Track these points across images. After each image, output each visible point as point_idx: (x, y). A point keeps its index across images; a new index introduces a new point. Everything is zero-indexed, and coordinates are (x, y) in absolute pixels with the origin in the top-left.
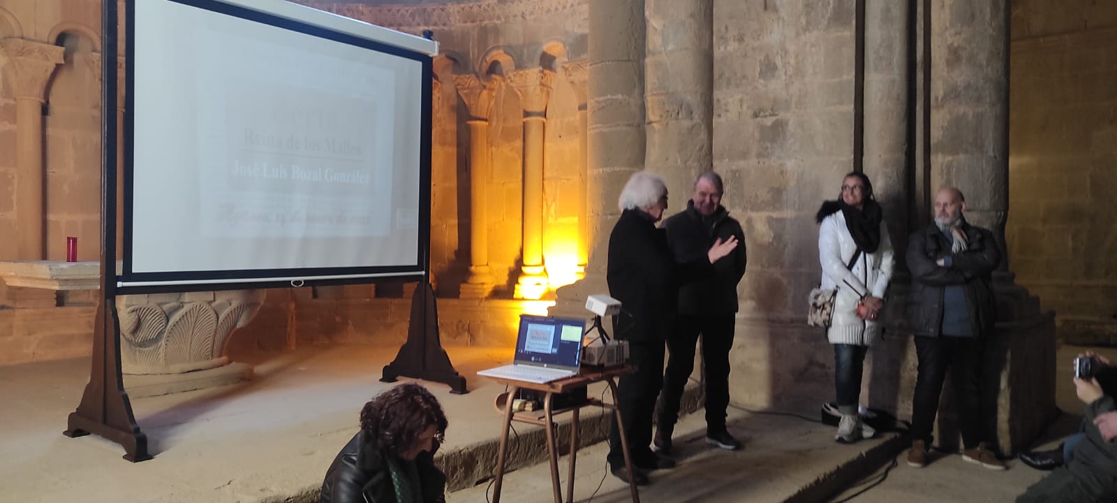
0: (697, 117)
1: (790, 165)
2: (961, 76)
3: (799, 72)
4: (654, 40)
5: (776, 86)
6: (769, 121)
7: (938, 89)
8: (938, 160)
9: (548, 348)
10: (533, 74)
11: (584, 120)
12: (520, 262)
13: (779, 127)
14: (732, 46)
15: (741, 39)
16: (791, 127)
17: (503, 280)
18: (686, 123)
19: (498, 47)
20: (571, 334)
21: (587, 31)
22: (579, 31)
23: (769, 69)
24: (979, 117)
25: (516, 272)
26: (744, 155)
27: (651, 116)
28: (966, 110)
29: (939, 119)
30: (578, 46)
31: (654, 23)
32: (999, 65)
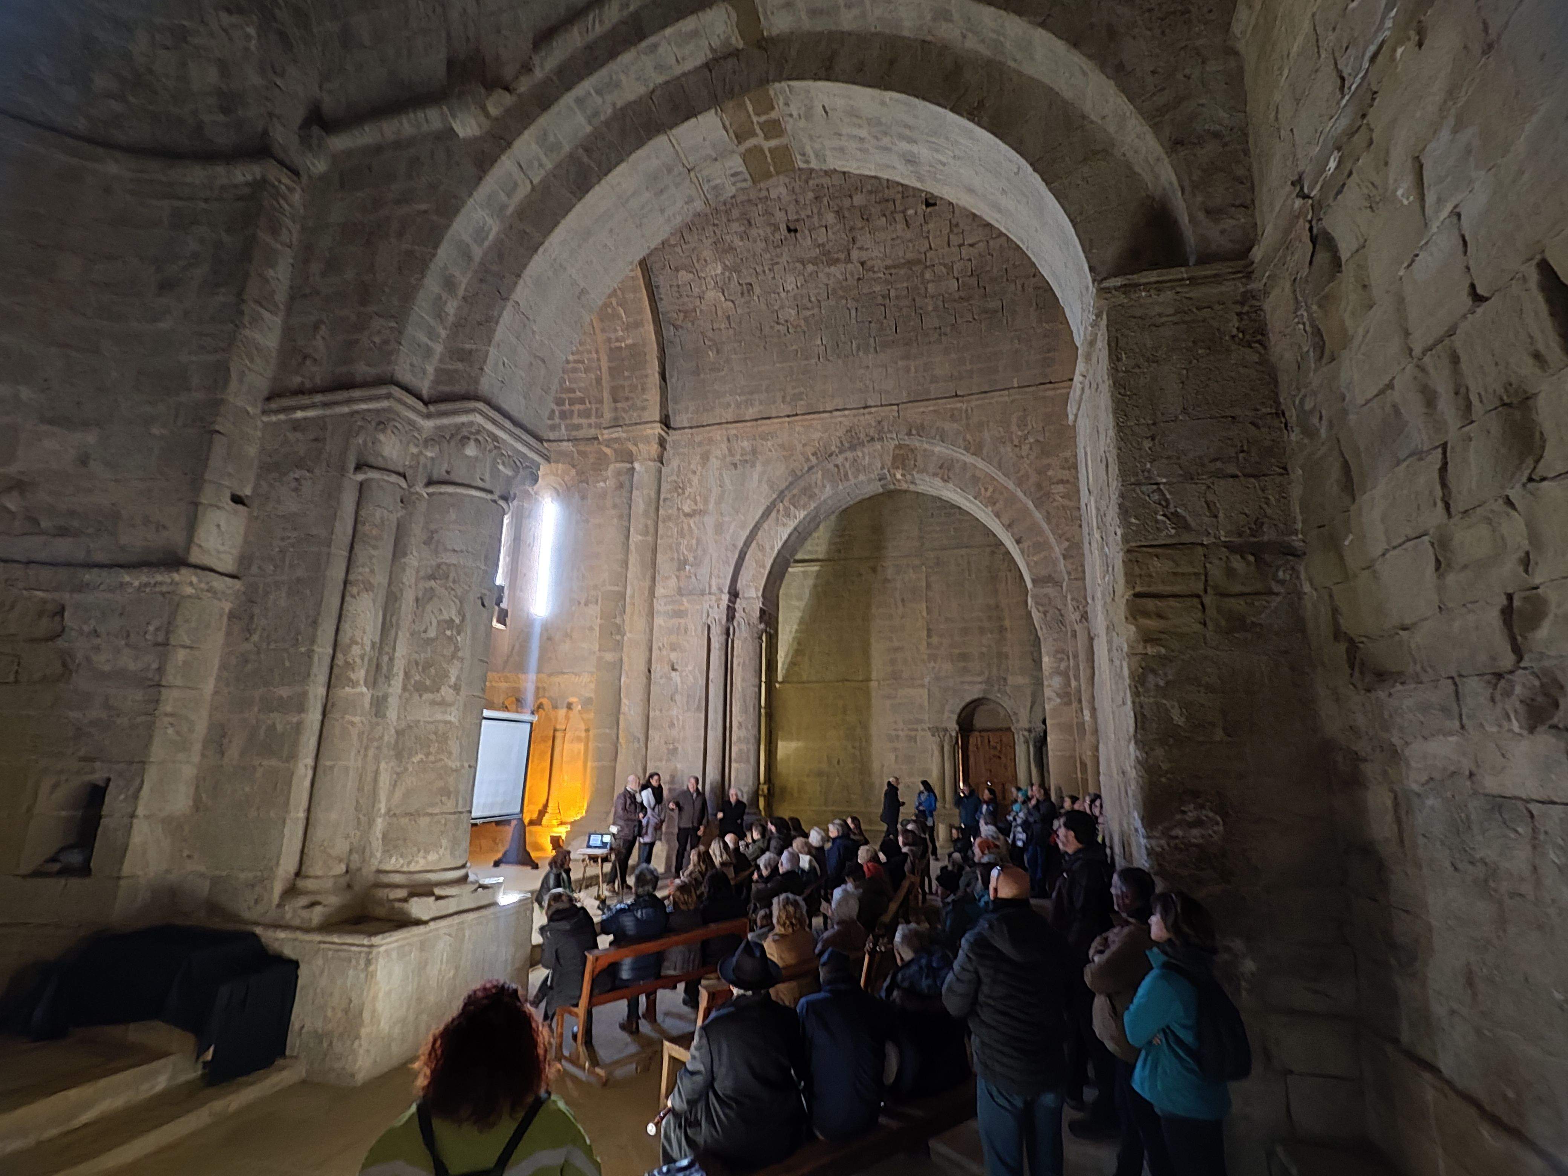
0: (642, 743)
1: (679, 766)
2: (743, 733)
3: (684, 728)
4: (624, 709)
5: (674, 732)
6: (671, 747)
7: (734, 738)
8: (734, 765)
9: (599, 843)
10: (562, 712)
11: (587, 737)
12: (546, 806)
13: (676, 749)
14: (658, 713)
15: (661, 711)
16: (680, 749)
17: (535, 816)
18: (636, 745)
19: (544, 697)
20: (607, 839)
21: (592, 695)
22: (587, 695)
23: (672, 725)
24: (748, 750)
25: (543, 812)
26: (661, 760)
27: (621, 740)
28: (744, 747)
29: (734, 749)
30: (587, 702)
31: (625, 701)
32: (756, 729)
